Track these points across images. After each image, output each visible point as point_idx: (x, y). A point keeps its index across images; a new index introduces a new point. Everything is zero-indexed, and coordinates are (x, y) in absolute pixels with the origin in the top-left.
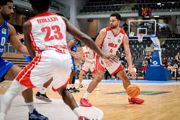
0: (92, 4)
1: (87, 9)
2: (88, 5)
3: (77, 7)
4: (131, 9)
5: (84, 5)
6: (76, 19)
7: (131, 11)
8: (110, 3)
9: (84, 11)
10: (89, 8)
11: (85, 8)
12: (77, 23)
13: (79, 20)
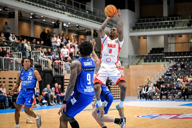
0: (143, 21)
1: (139, 26)
2: (139, 21)
3: (130, 24)
4: (187, 25)
5: (136, 22)
6: (129, 37)
7: (187, 27)
8: (162, 20)
9: (136, 29)
10: (141, 25)
11: (137, 25)
12: (130, 40)
13: (131, 37)
